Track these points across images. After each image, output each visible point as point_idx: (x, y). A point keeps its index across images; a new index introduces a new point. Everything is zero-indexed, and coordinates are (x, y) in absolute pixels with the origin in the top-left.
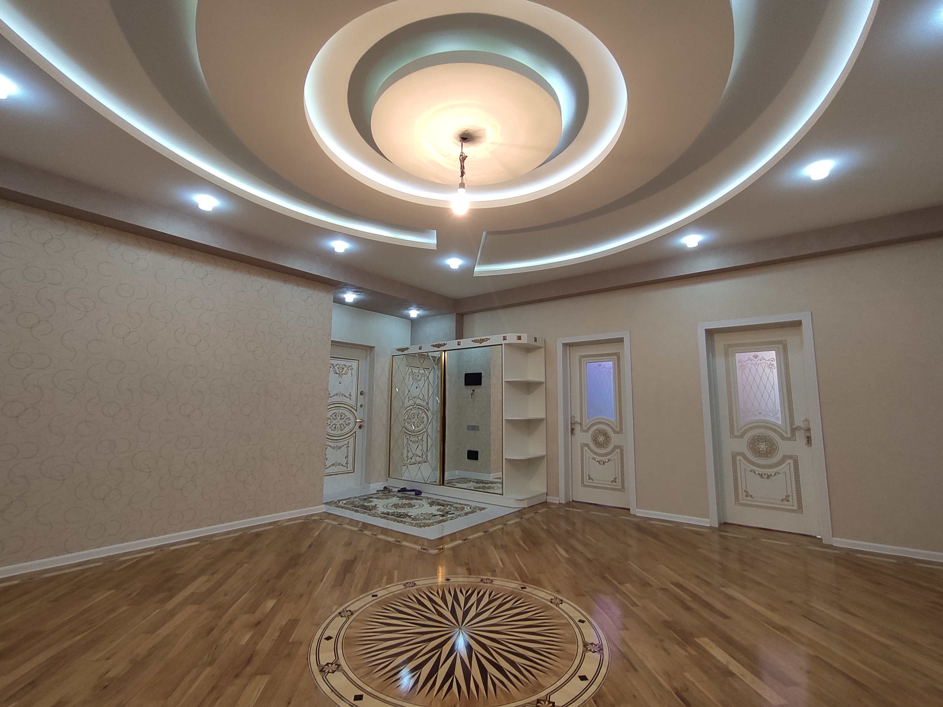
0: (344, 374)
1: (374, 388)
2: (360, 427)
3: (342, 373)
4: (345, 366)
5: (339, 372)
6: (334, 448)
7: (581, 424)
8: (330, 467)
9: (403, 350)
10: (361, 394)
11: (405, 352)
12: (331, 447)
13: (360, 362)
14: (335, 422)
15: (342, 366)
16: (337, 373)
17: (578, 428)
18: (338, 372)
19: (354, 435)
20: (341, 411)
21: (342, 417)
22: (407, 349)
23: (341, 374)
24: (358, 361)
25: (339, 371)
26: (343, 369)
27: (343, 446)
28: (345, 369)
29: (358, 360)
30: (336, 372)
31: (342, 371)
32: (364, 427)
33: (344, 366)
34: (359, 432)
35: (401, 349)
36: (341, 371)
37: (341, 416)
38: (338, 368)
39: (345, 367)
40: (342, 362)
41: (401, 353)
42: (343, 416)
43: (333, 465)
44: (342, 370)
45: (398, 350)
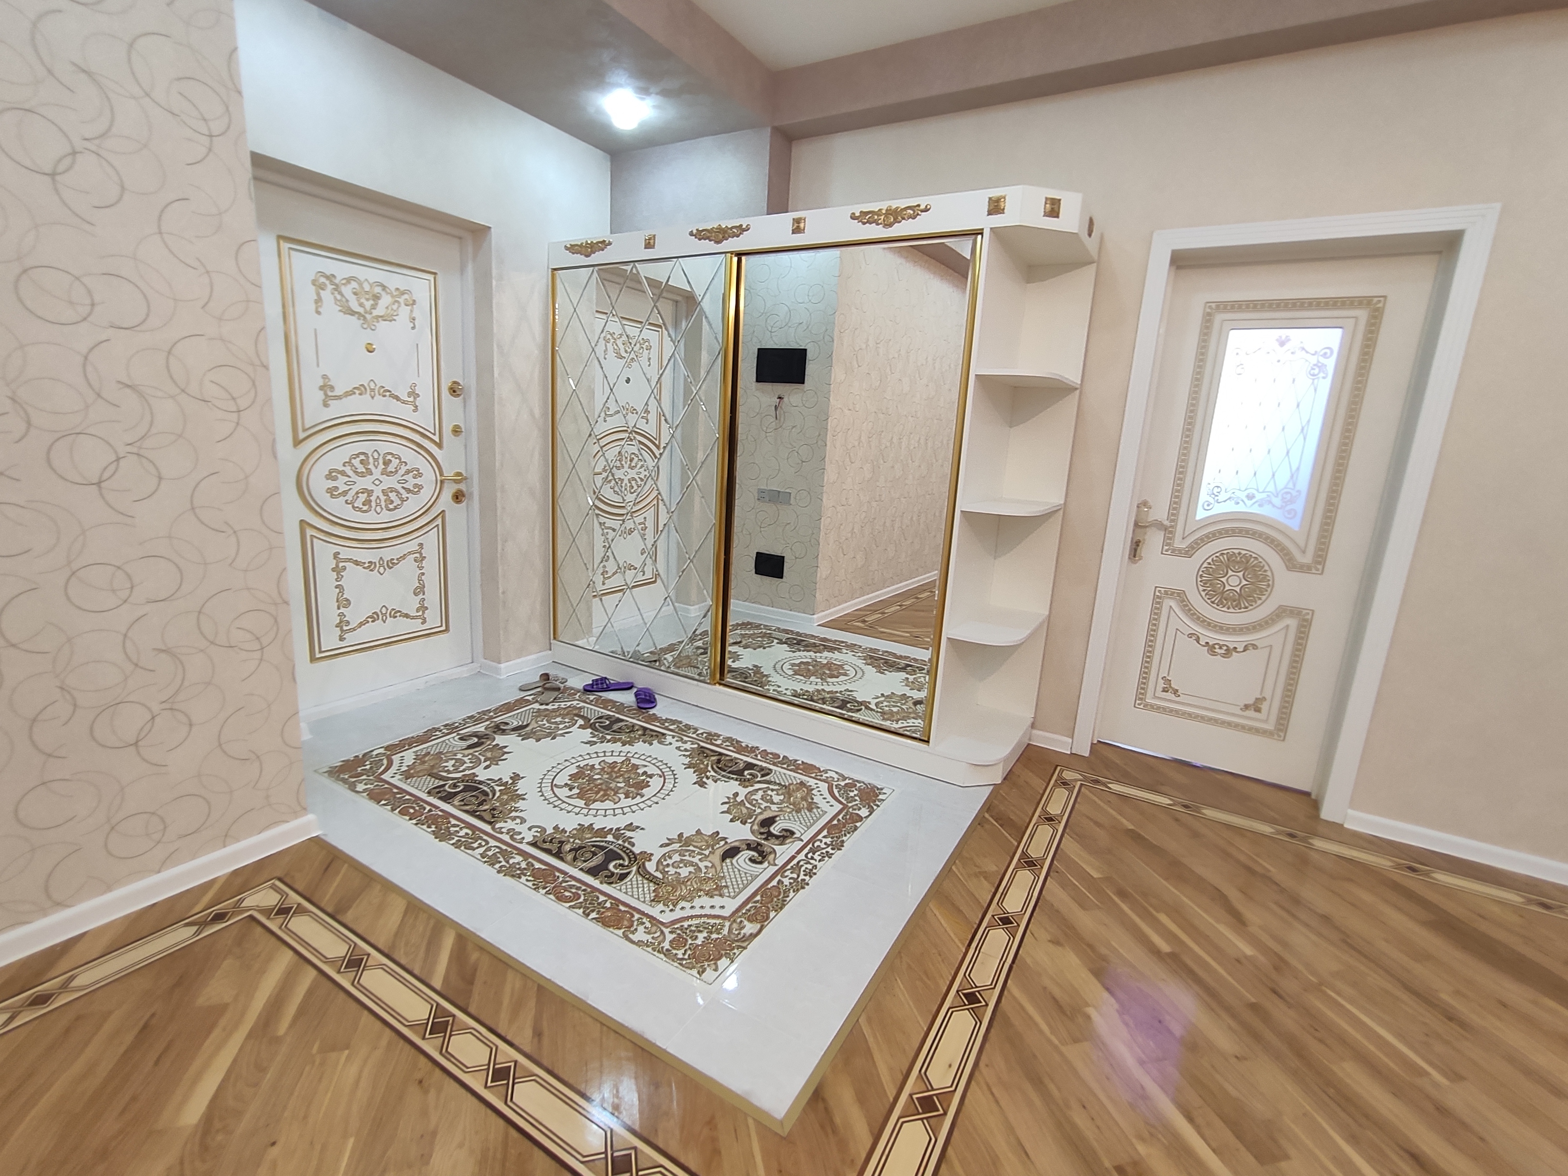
0: (383, 318)
1: (496, 375)
2: (458, 497)
3: (375, 313)
4: (384, 288)
5: (361, 310)
6: (371, 567)
7: (1168, 531)
8: (361, 624)
9: (588, 249)
10: (454, 390)
11: (598, 258)
12: (357, 563)
13: (439, 277)
14: (365, 483)
15: (371, 285)
16: (353, 313)
17: (1154, 540)
18: (354, 305)
19: (439, 521)
20: (384, 448)
21: (391, 468)
22: (603, 245)
23: (368, 316)
24: (431, 277)
25: (361, 305)
26: (376, 298)
27: (404, 557)
28: (386, 300)
29: (435, 274)
30: (349, 309)
31: (374, 307)
32: (471, 494)
33: (378, 290)
34: (456, 515)
35: (581, 246)
36: (368, 304)
37: (387, 463)
38: (355, 294)
39: (383, 293)
40: (370, 274)
41: (580, 260)
42: (395, 462)
43: (374, 617)
44: (371, 302)
45: (573, 249)
